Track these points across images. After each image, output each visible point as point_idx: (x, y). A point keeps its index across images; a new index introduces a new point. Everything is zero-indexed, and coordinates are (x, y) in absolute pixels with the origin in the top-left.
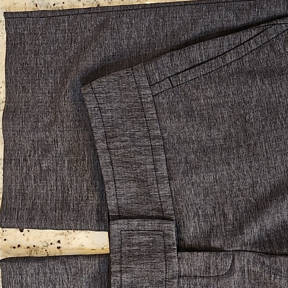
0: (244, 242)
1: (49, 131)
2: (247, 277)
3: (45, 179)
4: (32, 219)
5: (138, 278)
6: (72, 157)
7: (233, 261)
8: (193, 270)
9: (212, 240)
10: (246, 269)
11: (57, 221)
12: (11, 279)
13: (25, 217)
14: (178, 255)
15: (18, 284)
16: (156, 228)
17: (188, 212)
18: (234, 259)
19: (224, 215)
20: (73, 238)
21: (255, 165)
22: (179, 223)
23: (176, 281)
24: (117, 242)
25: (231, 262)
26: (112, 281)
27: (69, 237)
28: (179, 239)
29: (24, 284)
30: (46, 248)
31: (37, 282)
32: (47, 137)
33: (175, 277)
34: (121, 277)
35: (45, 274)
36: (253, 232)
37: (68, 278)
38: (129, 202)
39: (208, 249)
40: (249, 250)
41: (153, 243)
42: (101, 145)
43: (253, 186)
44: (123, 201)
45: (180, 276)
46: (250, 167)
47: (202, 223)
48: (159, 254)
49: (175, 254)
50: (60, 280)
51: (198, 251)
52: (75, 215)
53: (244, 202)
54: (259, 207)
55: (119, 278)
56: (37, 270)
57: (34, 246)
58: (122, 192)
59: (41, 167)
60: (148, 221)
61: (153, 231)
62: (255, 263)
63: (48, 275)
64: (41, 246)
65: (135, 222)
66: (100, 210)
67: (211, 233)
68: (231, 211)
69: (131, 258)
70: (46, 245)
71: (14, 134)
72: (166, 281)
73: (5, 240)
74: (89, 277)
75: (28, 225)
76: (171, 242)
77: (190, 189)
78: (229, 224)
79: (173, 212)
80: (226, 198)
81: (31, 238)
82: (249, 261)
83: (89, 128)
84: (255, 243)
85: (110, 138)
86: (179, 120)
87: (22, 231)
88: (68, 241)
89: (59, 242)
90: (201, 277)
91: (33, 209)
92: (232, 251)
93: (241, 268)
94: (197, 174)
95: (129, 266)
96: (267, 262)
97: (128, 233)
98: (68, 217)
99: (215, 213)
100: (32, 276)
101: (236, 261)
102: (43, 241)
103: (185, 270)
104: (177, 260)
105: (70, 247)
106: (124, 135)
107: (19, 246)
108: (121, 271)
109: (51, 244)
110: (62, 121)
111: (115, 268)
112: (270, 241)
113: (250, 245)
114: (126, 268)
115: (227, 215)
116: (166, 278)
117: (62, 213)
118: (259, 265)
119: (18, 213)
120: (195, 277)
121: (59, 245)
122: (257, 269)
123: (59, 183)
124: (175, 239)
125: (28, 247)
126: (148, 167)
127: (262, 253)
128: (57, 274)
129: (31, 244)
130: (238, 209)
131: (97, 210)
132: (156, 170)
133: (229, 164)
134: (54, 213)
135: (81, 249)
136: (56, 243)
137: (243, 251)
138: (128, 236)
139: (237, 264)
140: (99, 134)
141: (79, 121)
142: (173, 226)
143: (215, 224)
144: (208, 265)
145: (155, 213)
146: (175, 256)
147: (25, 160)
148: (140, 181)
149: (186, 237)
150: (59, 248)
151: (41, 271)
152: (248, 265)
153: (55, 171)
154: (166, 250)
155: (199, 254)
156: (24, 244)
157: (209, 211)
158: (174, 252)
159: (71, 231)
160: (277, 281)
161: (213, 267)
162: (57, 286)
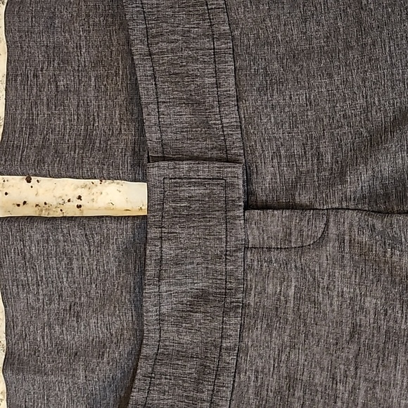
0: (346, 195)
1: (70, 32)
2: (347, 250)
3: (63, 104)
4: (41, 161)
5: (186, 249)
6: (101, 71)
7: (327, 224)
8: (266, 238)
9: (297, 193)
10: (347, 238)
11: (76, 165)
12: (9, 247)
13: (32, 158)
14: (244, 215)
15: (18, 255)
16: (216, 175)
17: (263, 151)
18: (328, 221)
19: (319, 156)
20: (99, 192)
21: (371, 76)
22: (250, 168)
23: (240, 254)
25: (323, 226)
26: (148, 252)
27: (94, 190)
28: (248, 193)
29: (28, 256)
30: (62, 207)
31: (46, 254)
32: (67, 41)
33: (240, 249)
34: (161, 247)
35: (57, 241)
36: (360, 180)
37: (90, 250)
38: (179, 136)
39: (291, 206)
40: (353, 207)
41: (209, 198)
42: (139, 48)
43: (366, 110)
44: (170, 135)
45: (247, 248)
46: (364, 80)
47: (285, 169)
48: (217, 213)
49: (240, 212)
50: (78, 253)
51: (274, 208)
52: (100, 155)
53: (350, 136)
55: (157, 249)
56: (45, 235)
57: (45, 204)
58: (168, 121)
59: (57, 87)
60: (203, 164)
61: (210, 179)
62: (361, 229)
63: (61, 244)
64: (55, 203)
65: (185, 166)
66: (137, 149)
67: (297, 183)
68: (330, 150)
69: (177, 219)
70: (61, 202)
71: (21, 37)
72: (226, 255)
73: (6, 194)
74: (118, 248)
75: (35, 171)
76: (235, 196)
77: (268, 115)
78: (325, 170)
79: (242, 151)
80: (324, 130)
81: (41, 191)
82: (351, 225)
84: (364, 197)
85: (153, 37)
86: (258, 8)
87: (29, 181)
88: (93, 197)
89: (80, 198)
90: (278, 248)
91: (43, 147)
92: (327, 209)
93: (338, 236)
94: (280, 92)
95: (173, 230)
96: (379, 226)
97: (175, 183)
98: (91, 159)
99: (305, 152)
100: (38, 244)
101: (331, 224)
102: (58, 195)
103: (254, 238)
104: (242, 222)
105: (96, 205)
106: (173, 32)
107: (25, 203)
108: (161, 237)
109: (69, 201)
110: (88, 16)
111: (153, 233)
112: (387, 196)
113: (354, 200)
114: (168, 233)
115: (322, 156)
116: (227, 251)
117: (83, 153)
118: (367, 233)
119: (23, 152)
120: (269, 249)
121: (79, 202)
122: (365, 239)
123: (81, 111)
124: (241, 192)
125: (37, 205)
126: (207, 80)
127: (372, 211)
128: (74, 243)
129: (41, 200)
130: (340, 146)
131: (134, 150)
132: (218, 85)
133: (330, 76)
134: (72, 153)
135: (110, 209)
136: (75, 199)
137: (342, 209)
138: (175, 186)
139: (333, 230)
140: (137, 31)
141: (113, 16)
142: (240, 171)
143: (304, 169)
144: (288, 231)
145: (215, 153)
146: (239, 217)
147: (36, 76)
148: (194, 103)
149: (260, 190)
150: (79, 207)
151: (51, 238)
152: (350, 231)
153: (77, 92)
154: (228, 205)
155: (276, 212)
156: (32, 200)
157: (297, 150)
158: (239, 210)
159: (97, 181)
160: (395, 259)
161: (295, 233)
162: (75, 261)
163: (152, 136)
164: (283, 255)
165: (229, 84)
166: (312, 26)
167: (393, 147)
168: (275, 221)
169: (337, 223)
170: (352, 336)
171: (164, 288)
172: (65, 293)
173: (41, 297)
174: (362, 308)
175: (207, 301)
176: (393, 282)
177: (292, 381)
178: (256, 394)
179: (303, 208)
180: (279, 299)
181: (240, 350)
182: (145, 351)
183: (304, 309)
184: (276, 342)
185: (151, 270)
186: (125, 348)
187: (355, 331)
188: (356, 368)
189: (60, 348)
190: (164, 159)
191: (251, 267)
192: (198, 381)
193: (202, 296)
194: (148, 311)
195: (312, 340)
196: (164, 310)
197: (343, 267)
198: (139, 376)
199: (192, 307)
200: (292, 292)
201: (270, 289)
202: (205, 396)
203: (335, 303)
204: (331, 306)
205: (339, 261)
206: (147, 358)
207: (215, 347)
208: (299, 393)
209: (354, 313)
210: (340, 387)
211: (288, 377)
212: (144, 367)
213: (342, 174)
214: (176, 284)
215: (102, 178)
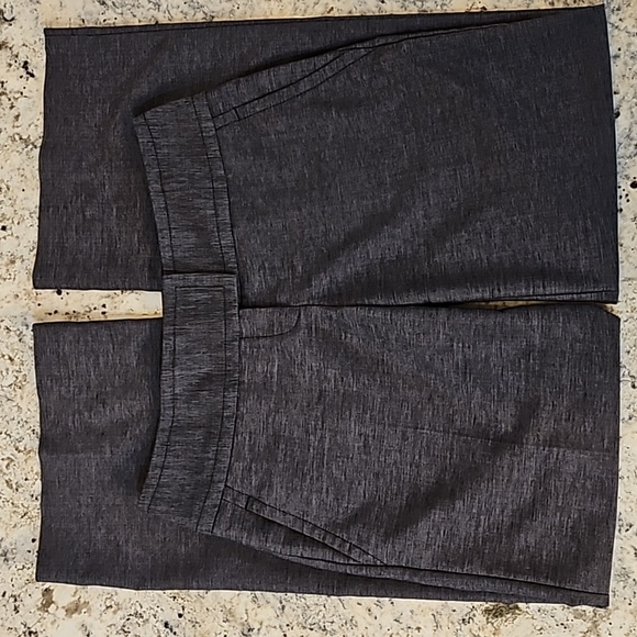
0: (312, 295)
1: (95, 173)
2: (314, 335)
3: (89, 230)
4: (72, 277)
7: (299, 317)
8: (255, 330)
9: (278, 295)
10: (313, 326)
11: (102, 279)
12: (45, 347)
13: (65, 274)
14: (239, 313)
15: (53, 354)
16: (217, 284)
17: (252, 265)
18: (300, 314)
19: (293, 268)
20: (120, 301)
21: (328, 209)
22: (242, 278)
23: (237, 343)
24: (171, 301)
25: (296, 318)
26: (164, 345)
27: (116, 299)
28: (242, 297)
29: (62, 354)
30: (88, 314)
31: (77, 352)
32: (92, 179)
33: (236, 339)
34: (175, 341)
35: (86, 342)
36: (321, 284)
37: (114, 348)
38: (187, 255)
39: (274, 305)
40: (317, 303)
41: (212, 301)
42: (155, 187)
43: (326, 234)
44: (179, 254)
45: (241, 338)
46: (323, 213)
48: (218, 312)
49: (235, 311)
50: (103, 350)
51: (261, 307)
53: (314, 253)
54: (330, 256)
55: (171, 343)
56: (77, 337)
57: (74, 312)
58: (178, 243)
59: (84, 215)
60: (206, 275)
61: (212, 287)
62: (323, 319)
63: (90, 344)
64: (82, 311)
65: (192, 277)
66: (153, 266)
67: (277, 288)
68: (301, 263)
70: (88, 310)
71: (53, 176)
72: (225, 344)
73: (39, 305)
74: (138, 344)
75: (67, 284)
76: (232, 299)
77: (254, 238)
78: (297, 277)
79: (236, 265)
81: (70, 302)
82: (316, 316)
83: (141, 168)
84: (325, 296)
85: (166, 178)
86: (245, 158)
87: (59, 293)
88: (115, 305)
89: (104, 306)
90: (264, 337)
91: (73, 265)
92: (299, 306)
93: (307, 325)
94: (263, 220)
95: (184, 327)
97: (185, 290)
98: (115, 274)
100: (70, 344)
101: (302, 316)
102: (85, 305)
103: (246, 330)
104: (237, 318)
105: (118, 311)
106: (181, 176)
107: (56, 312)
108: (174, 333)
109: (95, 309)
110: (111, 160)
111: (167, 330)
112: (340, 294)
113: (318, 298)
114: (180, 329)
116: (226, 341)
117: (108, 269)
118: (328, 322)
119: (56, 269)
120: (258, 337)
121: (104, 310)
122: (327, 327)
123: (105, 235)
124: (236, 296)
125: (67, 314)
126: (209, 212)
127: (330, 306)
128: (101, 342)
129: (70, 309)
130: (308, 259)
131: (150, 266)
132: (217, 215)
133: (300, 210)
134: (99, 269)
135: (130, 314)
136: (100, 307)
137: (310, 305)
138: (184, 293)
139: (303, 321)
141: (131, 160)
142: (235, 280)
144: (272, 323)
145: (215, 267)
146: (235, 314)
147: (66, 207)
148: (198, 228)
149: (250, 294)
150: (104, 313)
151: (81, 338)
152: (316, 322)
153: (102, 221)
154: (227, 306)
155: (262, 310)
156: (62, 309)
157: (277, 264)
158: (235, 309)
159: (119, 292)
160: (347, 340)
161: (276, 325)
162: (101, 358)
163: (166, 254)
164: (268, 342)
165: (225, 216)
166: (286, 171)
167: (343, 260)
168: (262, 317)
169: (306, 316)
170: (319, 399)
171: (177, 373)
172: (92, 385)
173: (72, 389)
174: (325, 377)
175: (211, 382)
176: (347, 357)
177: (277, 437)
178: (250, 451)
179: (282, 306)
180: (266, 376)
181: (238, 417)
182: (162, 425)
183: (285, 382)
184: (265, 408)
185: (167, 358)
186: (144, 426)
187: (321, 394)
188: (323, 423)
189: (89, 429)
190: (175, 272)
191: (245, 353)
192: (205, 446)
193: (208, 378)
194: (164, 392)
195: (291, 406)
196: (177, 392)
197: (311, 347)
198: (157, 445)
199: (199, 387)
200: (275, 370)
201: (259, 368)
202: (210, 455)
203: (307, 376)
204: (304, 379)
205: (307, 344)
206: (163, 430)
207: (218, 417)
208: (282, 446)
209: (321, 383)
210: (312, 437)
211: (274, 434)
212: (161, 438)
213: (310, 280)
214: (187, 369)
215: (124, 289)
